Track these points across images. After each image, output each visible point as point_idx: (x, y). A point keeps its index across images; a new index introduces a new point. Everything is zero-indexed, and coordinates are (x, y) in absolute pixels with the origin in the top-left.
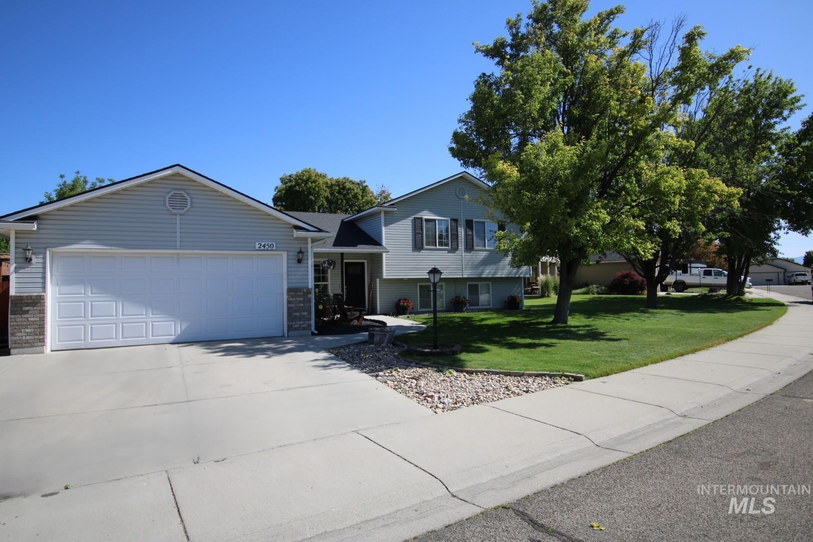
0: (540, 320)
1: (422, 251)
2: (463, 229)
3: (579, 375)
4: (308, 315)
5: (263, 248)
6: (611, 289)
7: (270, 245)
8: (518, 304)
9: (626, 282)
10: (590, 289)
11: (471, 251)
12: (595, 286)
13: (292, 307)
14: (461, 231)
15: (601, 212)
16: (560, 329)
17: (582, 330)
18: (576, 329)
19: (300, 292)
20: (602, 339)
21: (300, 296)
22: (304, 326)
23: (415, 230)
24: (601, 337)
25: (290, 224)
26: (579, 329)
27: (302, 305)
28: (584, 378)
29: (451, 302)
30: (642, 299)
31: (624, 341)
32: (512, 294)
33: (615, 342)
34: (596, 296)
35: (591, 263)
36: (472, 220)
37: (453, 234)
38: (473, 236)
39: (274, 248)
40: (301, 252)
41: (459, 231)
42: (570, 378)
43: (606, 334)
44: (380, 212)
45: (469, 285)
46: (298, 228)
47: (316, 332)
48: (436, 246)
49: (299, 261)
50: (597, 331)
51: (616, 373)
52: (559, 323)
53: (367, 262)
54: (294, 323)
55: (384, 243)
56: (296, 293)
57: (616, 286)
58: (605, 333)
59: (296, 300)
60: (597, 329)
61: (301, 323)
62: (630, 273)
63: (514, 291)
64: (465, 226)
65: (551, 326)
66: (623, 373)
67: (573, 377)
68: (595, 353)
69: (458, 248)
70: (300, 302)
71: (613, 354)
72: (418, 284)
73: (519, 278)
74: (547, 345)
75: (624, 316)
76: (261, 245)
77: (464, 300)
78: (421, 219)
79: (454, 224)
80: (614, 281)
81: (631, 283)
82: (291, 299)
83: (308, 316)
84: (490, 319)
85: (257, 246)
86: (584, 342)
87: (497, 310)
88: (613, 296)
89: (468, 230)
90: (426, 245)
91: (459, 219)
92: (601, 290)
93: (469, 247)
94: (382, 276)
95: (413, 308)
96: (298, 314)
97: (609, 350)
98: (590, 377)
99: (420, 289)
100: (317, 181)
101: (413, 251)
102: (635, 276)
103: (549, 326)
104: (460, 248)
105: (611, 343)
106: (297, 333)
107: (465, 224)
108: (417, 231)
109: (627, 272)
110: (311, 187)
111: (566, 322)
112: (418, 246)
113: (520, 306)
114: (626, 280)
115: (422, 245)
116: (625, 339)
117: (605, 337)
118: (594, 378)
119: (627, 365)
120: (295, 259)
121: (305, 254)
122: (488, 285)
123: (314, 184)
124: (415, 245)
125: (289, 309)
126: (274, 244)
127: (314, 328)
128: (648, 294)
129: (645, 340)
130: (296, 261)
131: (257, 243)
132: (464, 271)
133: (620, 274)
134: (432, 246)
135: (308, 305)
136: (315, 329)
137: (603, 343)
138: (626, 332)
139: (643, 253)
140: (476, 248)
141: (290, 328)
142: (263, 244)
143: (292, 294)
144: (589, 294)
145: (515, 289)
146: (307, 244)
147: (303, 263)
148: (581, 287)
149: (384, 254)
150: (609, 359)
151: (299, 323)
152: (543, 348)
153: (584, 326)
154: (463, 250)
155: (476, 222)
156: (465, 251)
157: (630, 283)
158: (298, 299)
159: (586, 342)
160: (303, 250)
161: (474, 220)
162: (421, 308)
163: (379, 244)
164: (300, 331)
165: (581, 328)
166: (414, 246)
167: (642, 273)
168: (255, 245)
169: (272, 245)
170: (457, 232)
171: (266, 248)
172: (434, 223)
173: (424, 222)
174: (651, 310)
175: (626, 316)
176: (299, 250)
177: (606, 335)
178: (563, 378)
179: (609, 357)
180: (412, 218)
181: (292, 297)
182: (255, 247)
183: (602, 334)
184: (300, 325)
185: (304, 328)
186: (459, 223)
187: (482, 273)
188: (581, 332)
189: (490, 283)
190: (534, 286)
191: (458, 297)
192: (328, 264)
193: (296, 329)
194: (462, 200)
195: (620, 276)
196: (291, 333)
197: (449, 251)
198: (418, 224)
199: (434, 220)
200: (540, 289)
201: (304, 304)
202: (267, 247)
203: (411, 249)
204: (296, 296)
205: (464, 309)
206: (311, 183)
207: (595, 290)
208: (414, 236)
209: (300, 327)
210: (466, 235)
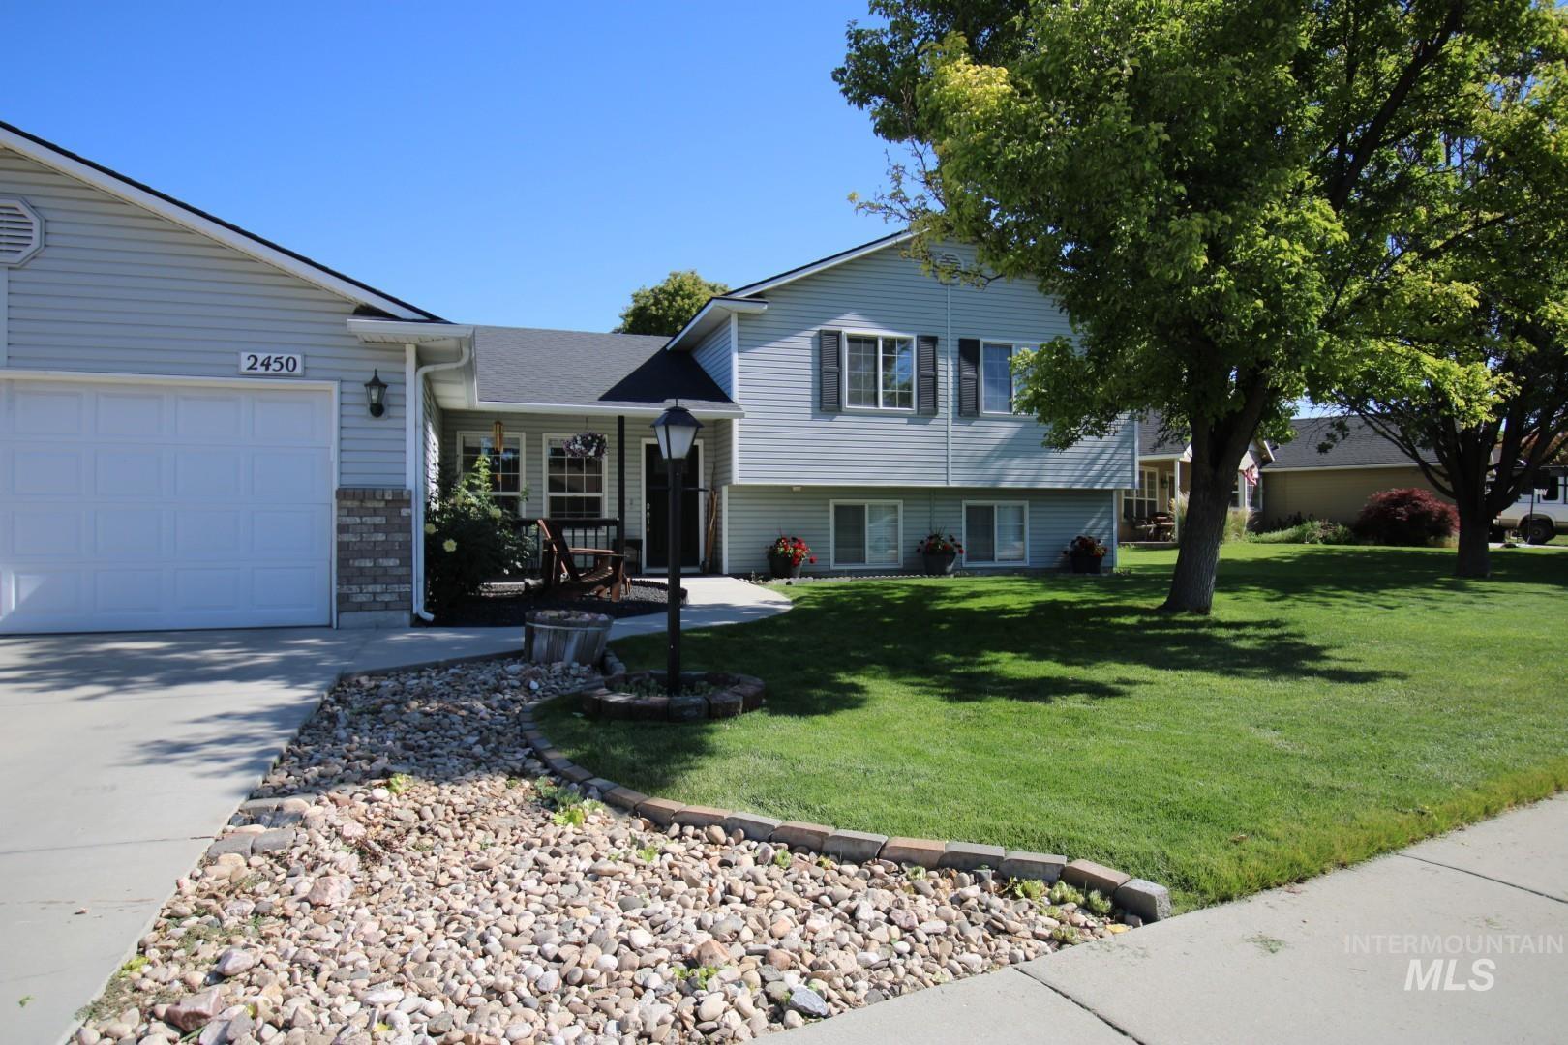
0: (1128, 602)
1: (838, 418)
2: (950, 362)
3: (1139, 885)
4: (400, 565)
5: (262, 370)
6: (1360, 531)
7: (284, 361)
8: (1099, 558)
9: (1400, 514)
10: (1305, 531)
11: (973, 420)
12: (1318, 524)
13: (348, 543)
14: (947, 370)
15: (1312, 209)
16: (1179, 631)
17: (1248, 637)
18: (1233, 632)
19: (374, 498)
20: (1310, 673)
21: (375, 512)
22: (387, 598)
23: (821, 364)
24: (1309, 664)
25: (348, 302)
26: (1241, 632)
27: (381, 537)
28: (1163, 905)
29: (918, 550)
30: (1443, 559)
31: (1390, 682)
32: (1083, 533)
33: (1357, 688)
34: (1321, 546)
35: (1288, 433)
36: (977, 342)
37: (923, 377)
38: (977, 381)
39: (298, 371)
40: (376, 383)
41: (940, 367)
42: (1095, 896)
43: (1327, 653)
44: (729, 317)
45: (968, 508)
46: (365, 311)
47: (430, 617)
48: (876, 404)
49: (377, 410)
50: (1298, 640)
51: (1343, 866)
52: (1183, 610)
53: (705, 444)
54: (355, 589)
55: (736, 394)
56: (362, 501)
57: (1376, 523)
58: (1325, 648)
59: (362, 524)
60: (1301, 635)
61: (379, 588)
62: (1412, 493)
63: (1089, 526)
64: (957, 355)
65: (1155, 619)
66: (1381, 864)
67: (1109, 890)
68: (1268, 736)
69: (935, 412)
70: (376, 528)
71: (1344, 745)
72: (832, 503)
73: (1106, 494)
74: (1098, 691)
75: (1393, 596)
76: (256, 359)
77: (951, 544)
78: (838, 335)
79: (927, 348)
80: (1369, 511)
81: (1412, 517)
82: (349, 520)
83: (402, 571)
84: (988, 593)
85: (245, 364)
86: (1242, 682)
87: (1030, 574)
88: (1365, 548)
89: (964, 364)
90: (850, 403)
91: (940, 336)
92: (1335, 534)
93: (967, 409)
94: (730, 478)
95: (811, 561)
96: (368, 563)
97: (1328, 724)
98: (1203, 892)
99: (836, 514)
100: (694, 294)
101: (815, 416)
102: (1424, 501)
103: (1148, 619)
104: (940, 410)
105: (1344, 690)
106: (364, 617)
107: (957, 349)
108: (825, 367)
109: (1403, 491)
110: (682, 309)
111: (1204, 609)
112: (827, 403)
113: (1103, 564)
114: (1399, 509)
115: (839, 402)
116: (1395, 675)
117: (1323, 666)
118: (1225, 898)
119: (1400, 818)
120: (364, 405)
121: (388, 390)
122: (1021, 508)
123: (687, 301)
124: (821, 401)
125: (342, 546)
126: (299, 358)
127: (421, 604)
128: (1461, 546)
129: (1470, 683)
130: (365, 411)
131: (244, 356)
132: (951, 471)
133: (1384, 496)
134: (866, 404)
135: (399, 537)
136: (428, 607)
137: (1310, 686)
138: (1398, 650)
139: (1462, 403)
140: (984, 412)
141: (344, 602)
142: (262, 357)
143: (349, 504)
144: (1303, 542)
145: (1093, 521)
146: (404, 361)
147: (389, 417)
148: (1283, 526)
149: (736, 422)
150: (1320, 777)
151: (370, 588)
152: (1076, 703)
153: (1260, 625)
154: (951, 416)
155: (986, 346)
156: (954, 420)
157: (1409, 518)
158: (368, 520)
159: (1249, 682)
160: (382, 378)
161: (983, 340)
162: (837, 561)
163: (724, 397)
164: (373, 613)
165: (1250, 631)
166: (817, 405)
167: (1448, 486)
168: (239, 360)
169: (291, 362)
170: (935, 368)
171: (270, 371)
172: (873, 346)
173: (845, 346)
174: (1473, 584)
175: (1399, 596)
176: (369, 378)
177: (1328, 658)
178: (1063, 889)
179: (1323, 761)
180: (813, 332)
181: (350, 512)
182: (238, 366)
183: (1315, 653)
184: (374, 594)
185: (387, 603)
186: (939, 348)
187: (1000, 477)
188: (1244, 644)
189: (1026, 504)
190: (1165, 521)
191: (937, 536)
192: (583, 444)
193: (361, 607)
194: (949, 288)
195: (1384, 502)
196: (348, 618)
197: (912, 420)
198: (828, 346)
199: (872, 341)
200: (1176, 530)
201: (387, 534)
202: (277, 366)
203: (809, 411)
204: (362, 512)
205: (950, 568)
206: (683, 299)
207: (1319, 534)
208: (817, 379)
209: (374, 600)
210: (960, 380)
